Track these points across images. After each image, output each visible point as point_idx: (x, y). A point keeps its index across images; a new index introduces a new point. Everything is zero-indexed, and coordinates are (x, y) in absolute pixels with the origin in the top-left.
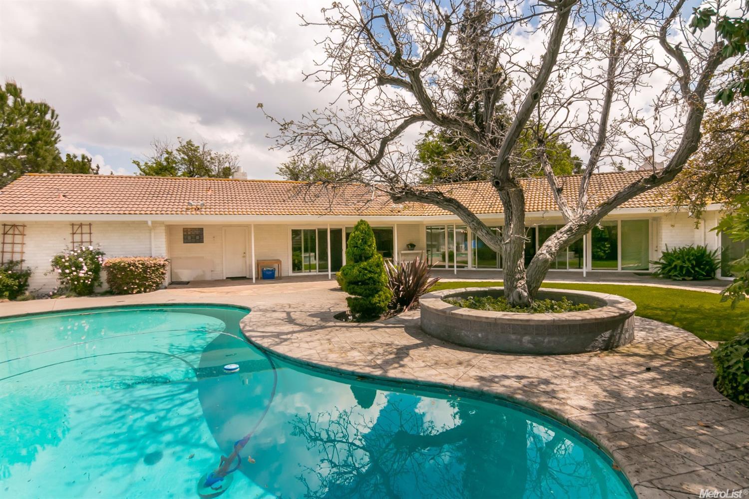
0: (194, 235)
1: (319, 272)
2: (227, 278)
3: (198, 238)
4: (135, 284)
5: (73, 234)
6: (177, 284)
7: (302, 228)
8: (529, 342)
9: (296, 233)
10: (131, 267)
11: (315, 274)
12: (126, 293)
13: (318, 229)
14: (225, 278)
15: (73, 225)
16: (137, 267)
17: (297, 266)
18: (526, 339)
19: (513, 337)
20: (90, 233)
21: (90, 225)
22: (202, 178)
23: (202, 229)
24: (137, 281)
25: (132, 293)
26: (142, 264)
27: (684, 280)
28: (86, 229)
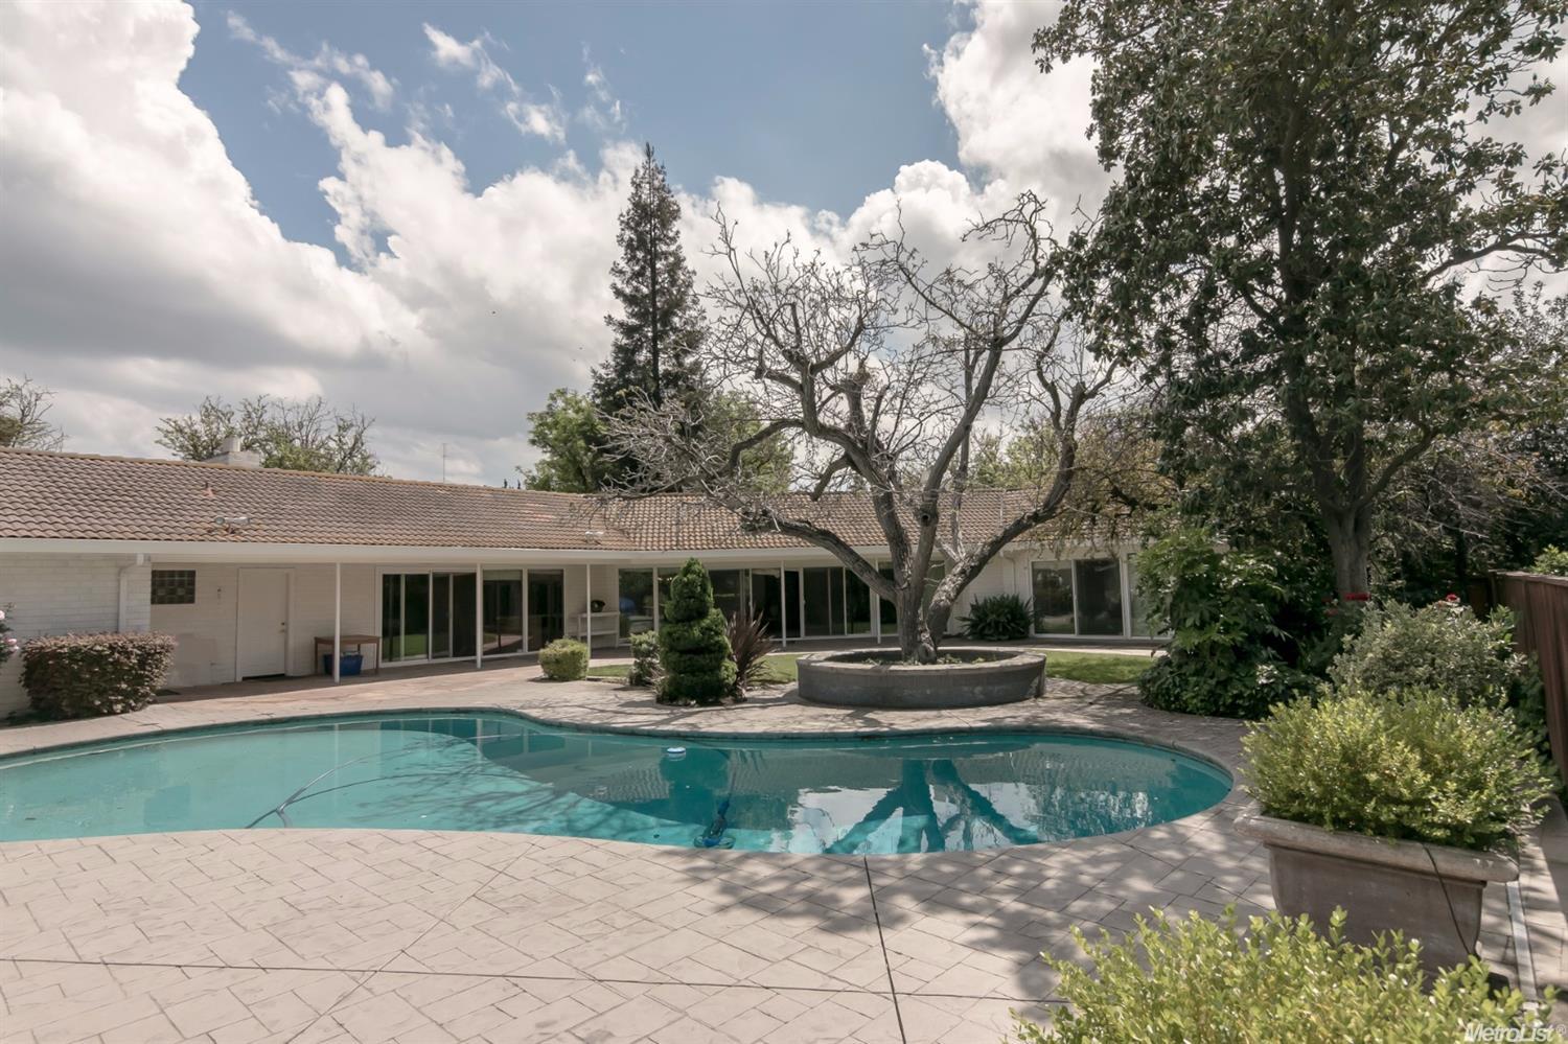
0: (173, 586)
1: (434, 657)
2: (245, 679)
3: (181, 592)
4: (119, 691)
6: (169, 695)
7: (403, 572)
8: (982, 693)
9: (391, 582)
10: (117, 655)
11: (425, 662)
12: (96, 713)
13: (434, 574)
14: (239, 679)
16: (128, 654)
17: (390, 653)
18: (978, 689)
22: (203, 463)
23: (192, 574)
24: (124, 686)
25: (112, 713)
26: (140, 648)
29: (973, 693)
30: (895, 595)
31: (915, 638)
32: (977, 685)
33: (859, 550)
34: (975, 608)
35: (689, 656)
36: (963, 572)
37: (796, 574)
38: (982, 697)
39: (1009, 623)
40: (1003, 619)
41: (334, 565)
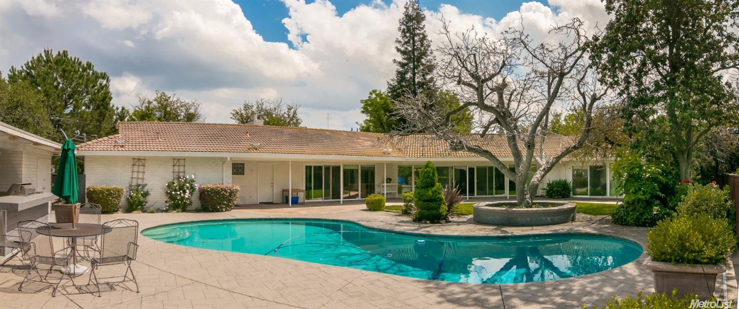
0: (238, 169)
1: (325, 199)
2: (260, 203)
3: (240, 171)
4: (224, 204)
5: (174, 166)
6: (238, 207)
7: (313, 165)
8: (550, 220)
9: (308, 168)
10: (223, 192)
11: (321, 200)
12: (218, 211)
13: (325, 166)
14: (258, 203)
15: (174, 159)
16: (226, 192)
17: (308, 197)
18: (549, 218)
19: (544, 218)
20: (184, 166)
21: (184, 159)
22: (246, 125)
23: (243, 164)
24: (226, 202)
25: (222, 211)
26: (230, 190)
27: (558, 198)
28: (182, 163)
29: (547, 219)
30: (516, 178)
31: (523, 197)
32: (548, 216)
33: (501, 159)
34: (549, 185)
35: (427, 203)
36: (544, 169)
37: (473, 169)
38: (550, 221)
39: (562, 191)
40: (560, 189)
41: (289, 162)
